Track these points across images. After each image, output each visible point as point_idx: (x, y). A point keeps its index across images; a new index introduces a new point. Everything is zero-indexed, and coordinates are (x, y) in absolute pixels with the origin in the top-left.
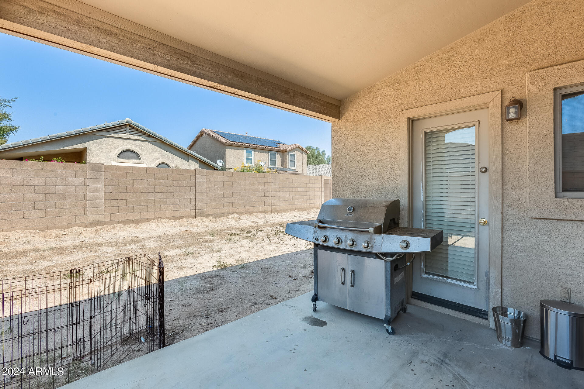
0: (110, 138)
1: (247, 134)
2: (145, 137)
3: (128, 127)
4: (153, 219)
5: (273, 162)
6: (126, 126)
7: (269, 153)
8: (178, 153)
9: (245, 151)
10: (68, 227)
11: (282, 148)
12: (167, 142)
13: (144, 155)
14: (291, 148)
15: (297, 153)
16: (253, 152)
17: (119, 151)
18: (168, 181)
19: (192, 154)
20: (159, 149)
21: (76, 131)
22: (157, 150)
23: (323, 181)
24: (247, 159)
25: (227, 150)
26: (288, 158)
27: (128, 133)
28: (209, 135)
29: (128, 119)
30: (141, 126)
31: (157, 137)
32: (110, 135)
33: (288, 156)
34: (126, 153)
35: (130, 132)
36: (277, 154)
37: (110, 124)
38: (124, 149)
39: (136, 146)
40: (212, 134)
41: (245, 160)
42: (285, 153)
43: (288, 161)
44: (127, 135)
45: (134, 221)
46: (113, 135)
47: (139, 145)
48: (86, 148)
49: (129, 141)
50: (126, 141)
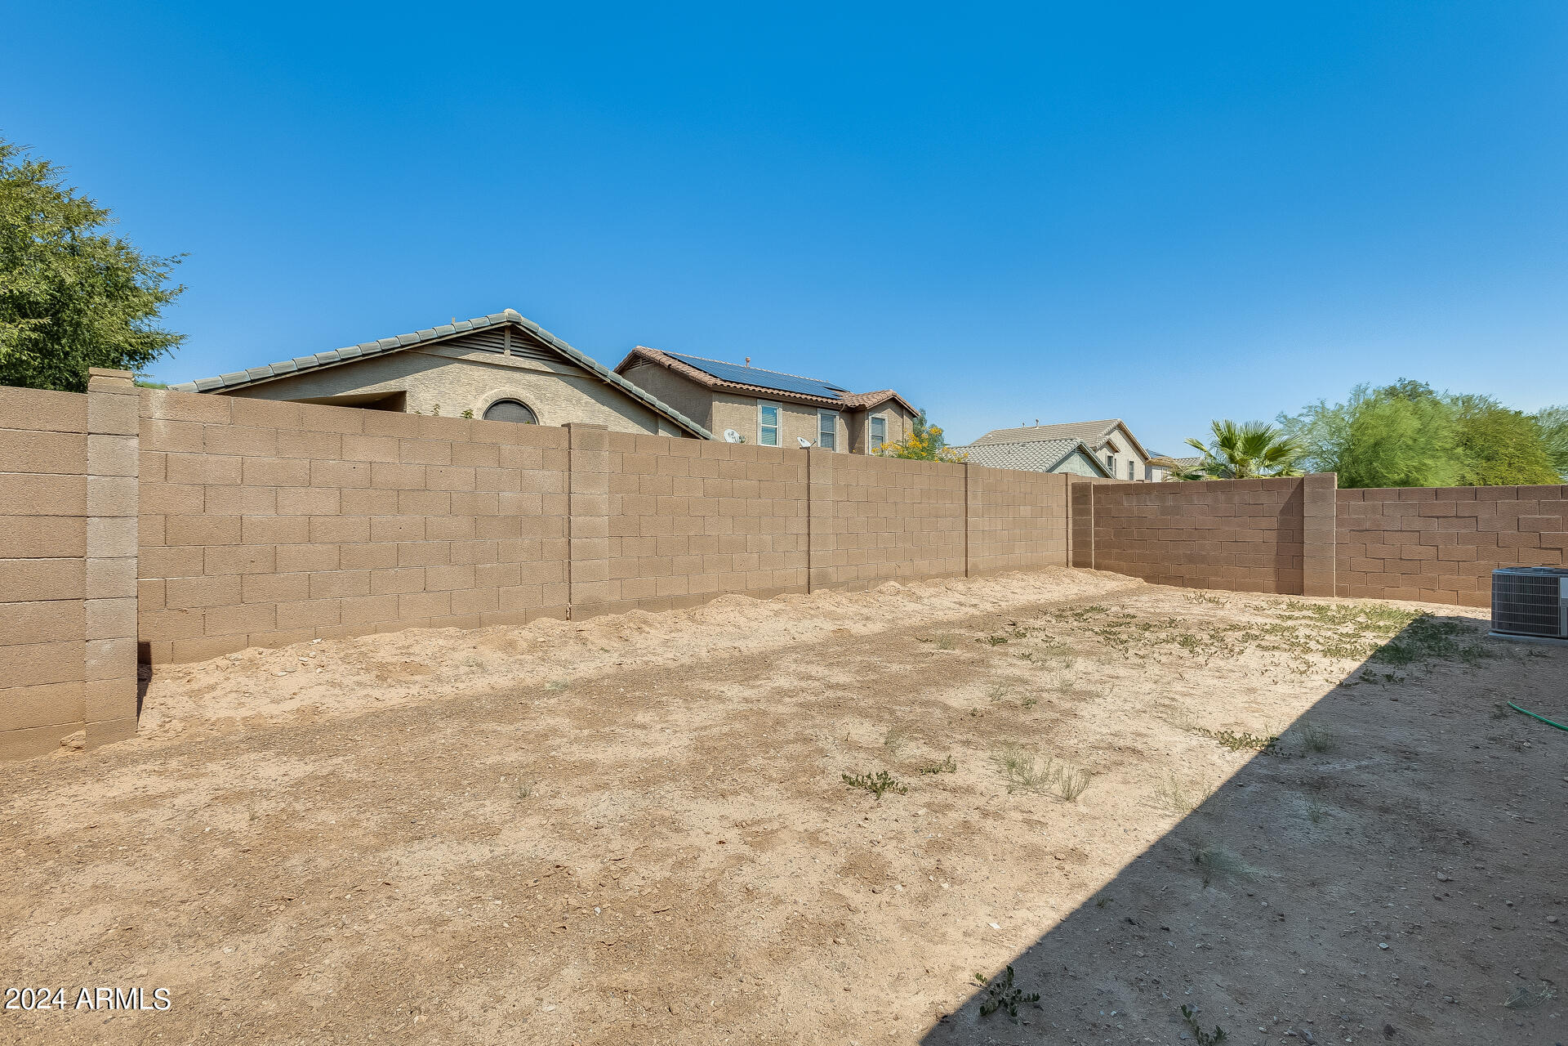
0: (465, 366)
1: (748, 361)
2: (553, 364)
3: (508, 335)
4: (716, 595)
5: (828, 437)
6: (504, 332)
7: (819, 416)
8: (630, 409)
9: (760, 406)
10: (526, 621)
11: (849, 400)
12: (606, 376)
13: (546, 414)
14: (875, 400)
15: (888, 415)
16: (780, 412)
17: (487, 401)
18: (749, 482)
19: (666, 413)
20: (585, 396)
21: (384, 342)
22: (579, 401)
23: (1070, 488)
24: (764, 430)
25: (715, 404)
26: (869, 427)
27: (507, 352)
28: (658, 365)
29: (509, 312)
30: (543, 332)
31: (581, 365)
32: (465, 357)
33: (866, 422)
34: (501, 407)
35: (512, 348)
36: (838, 417)
37: (467, 325)
38: (500, 397)
39: (529, 386)
40: (667, 361)
41: (760, 433)
42: (860, 416)
43: (866, 437)
44: (507, 358)
45: (674, 603)
46: (472, 356)
47: (537, 387)
48: (405, 392)
49: (509, 373)
50: (502, 372)
